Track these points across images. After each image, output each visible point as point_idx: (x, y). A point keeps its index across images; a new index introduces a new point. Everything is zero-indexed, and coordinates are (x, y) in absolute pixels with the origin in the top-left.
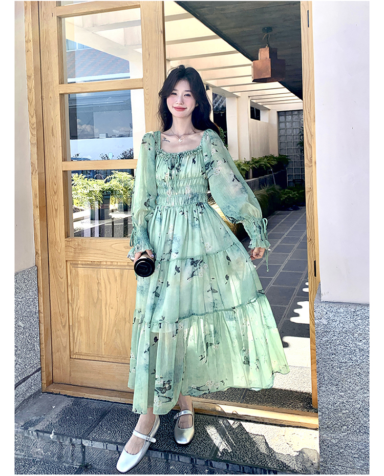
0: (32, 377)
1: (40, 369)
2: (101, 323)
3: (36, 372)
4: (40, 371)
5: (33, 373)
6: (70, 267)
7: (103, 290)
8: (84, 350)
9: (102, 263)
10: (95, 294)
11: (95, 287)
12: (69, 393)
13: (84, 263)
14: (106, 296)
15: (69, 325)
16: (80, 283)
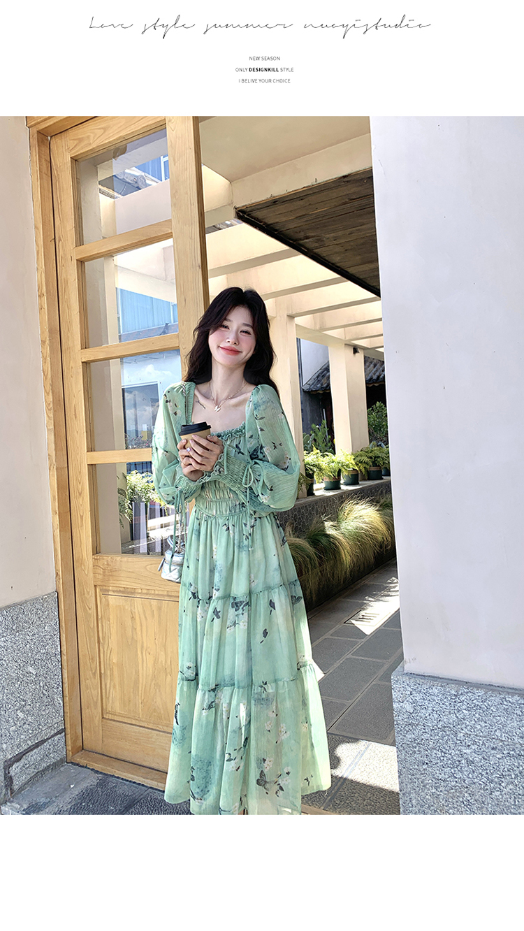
0: (49, 741)
1: (64, 730)
2: (137, 672)
3: (56, 734)
4: (64, 733)
5: (53, 736)
6: (100, 596)
7: (138, 628)
8: (118, 708)
9: (137, 591)
10: (129, 632)
11: (129, 623)
12: (97, 767)
13: (115, 589)
14: (142, 636)
15: (100, 673)
16: (111, 617)
